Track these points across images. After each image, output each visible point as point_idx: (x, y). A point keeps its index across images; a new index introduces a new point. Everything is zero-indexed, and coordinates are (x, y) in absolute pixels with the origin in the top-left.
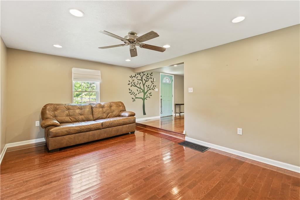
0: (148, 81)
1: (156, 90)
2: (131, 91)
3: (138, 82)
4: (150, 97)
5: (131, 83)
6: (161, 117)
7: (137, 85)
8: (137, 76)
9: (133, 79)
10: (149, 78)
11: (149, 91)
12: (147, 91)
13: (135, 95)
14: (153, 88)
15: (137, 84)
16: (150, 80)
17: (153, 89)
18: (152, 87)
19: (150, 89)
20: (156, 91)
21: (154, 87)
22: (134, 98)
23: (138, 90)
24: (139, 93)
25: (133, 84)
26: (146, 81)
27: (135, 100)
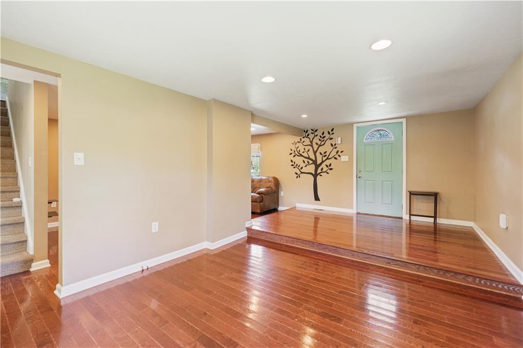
0: (324, 144)
1: (344, 158)
2: (293, 163)
3: (305, 149)
4: (329, 171)
5: (294, 151)
6: (358, 213)
7: (303, 154)
8: (303, 140)
9: (297, 146)
10: (325, 139)
11: (328, 162)
12: (323, 162)
13: (300, 168)
14: (337, 156)
15: (304, 152)
16: (329, 142)
17: (336, 158)
18: (334, 153)
19: (327, 159)
20: (342, 160)
21: (339, 153)
22: (299, 173)
23: (304, 162)
24: (306, 166)
25: (296, 153)
26: (320, 145)
27: (299, 176)
